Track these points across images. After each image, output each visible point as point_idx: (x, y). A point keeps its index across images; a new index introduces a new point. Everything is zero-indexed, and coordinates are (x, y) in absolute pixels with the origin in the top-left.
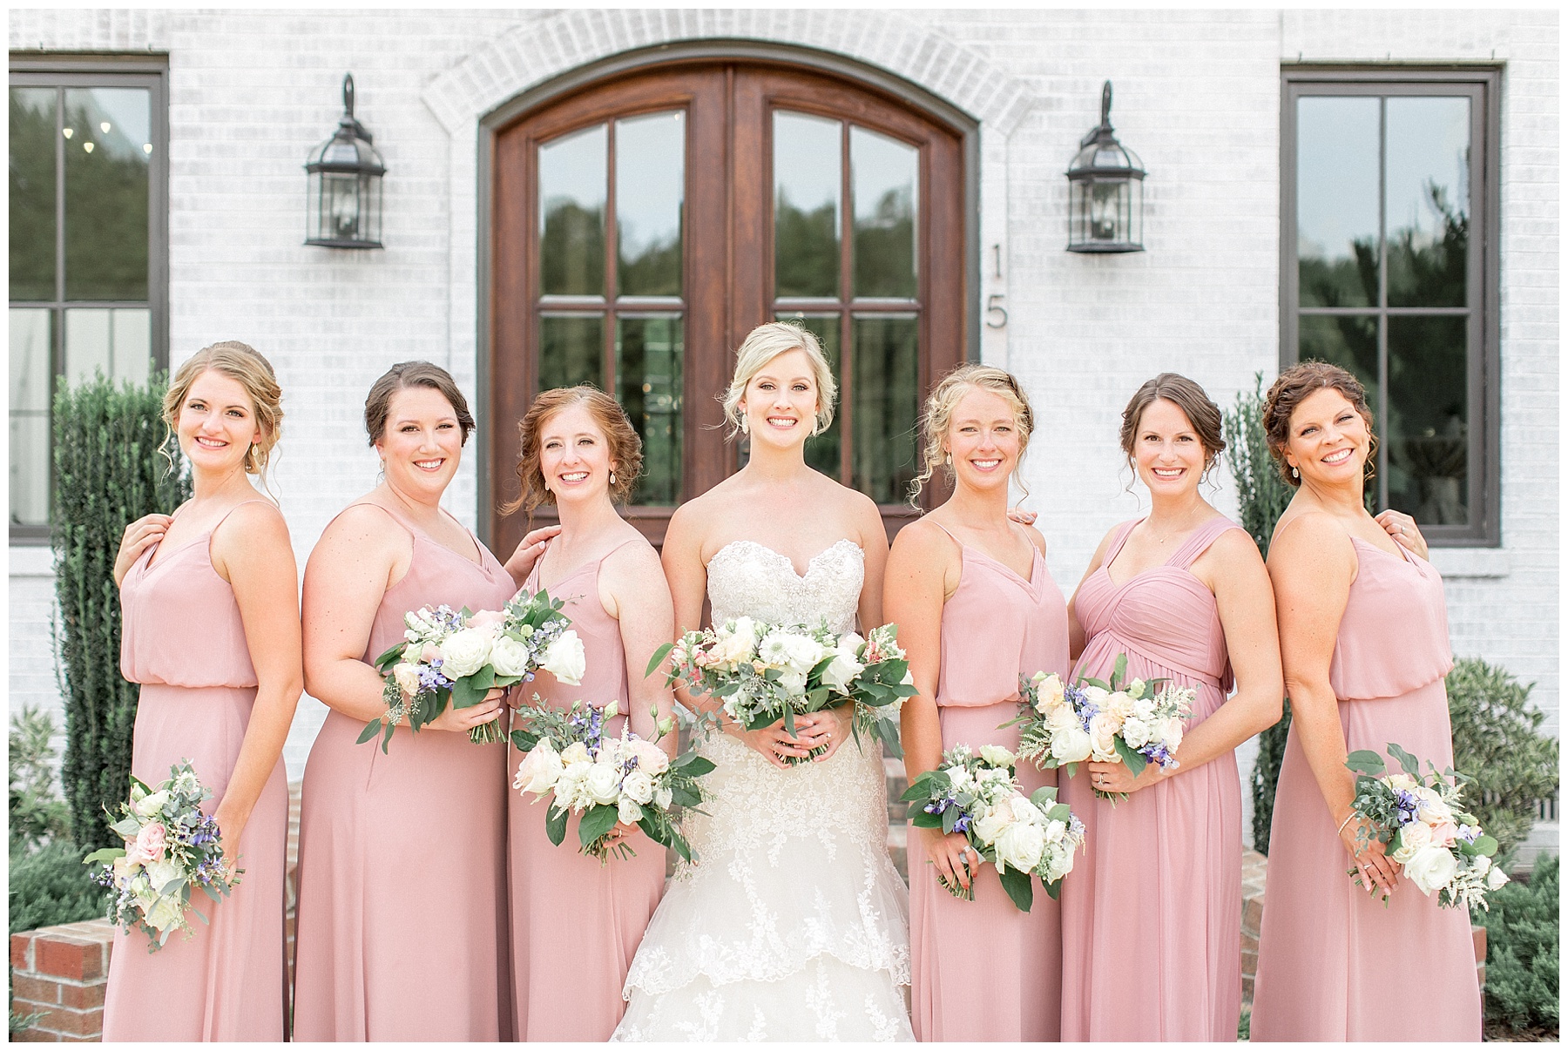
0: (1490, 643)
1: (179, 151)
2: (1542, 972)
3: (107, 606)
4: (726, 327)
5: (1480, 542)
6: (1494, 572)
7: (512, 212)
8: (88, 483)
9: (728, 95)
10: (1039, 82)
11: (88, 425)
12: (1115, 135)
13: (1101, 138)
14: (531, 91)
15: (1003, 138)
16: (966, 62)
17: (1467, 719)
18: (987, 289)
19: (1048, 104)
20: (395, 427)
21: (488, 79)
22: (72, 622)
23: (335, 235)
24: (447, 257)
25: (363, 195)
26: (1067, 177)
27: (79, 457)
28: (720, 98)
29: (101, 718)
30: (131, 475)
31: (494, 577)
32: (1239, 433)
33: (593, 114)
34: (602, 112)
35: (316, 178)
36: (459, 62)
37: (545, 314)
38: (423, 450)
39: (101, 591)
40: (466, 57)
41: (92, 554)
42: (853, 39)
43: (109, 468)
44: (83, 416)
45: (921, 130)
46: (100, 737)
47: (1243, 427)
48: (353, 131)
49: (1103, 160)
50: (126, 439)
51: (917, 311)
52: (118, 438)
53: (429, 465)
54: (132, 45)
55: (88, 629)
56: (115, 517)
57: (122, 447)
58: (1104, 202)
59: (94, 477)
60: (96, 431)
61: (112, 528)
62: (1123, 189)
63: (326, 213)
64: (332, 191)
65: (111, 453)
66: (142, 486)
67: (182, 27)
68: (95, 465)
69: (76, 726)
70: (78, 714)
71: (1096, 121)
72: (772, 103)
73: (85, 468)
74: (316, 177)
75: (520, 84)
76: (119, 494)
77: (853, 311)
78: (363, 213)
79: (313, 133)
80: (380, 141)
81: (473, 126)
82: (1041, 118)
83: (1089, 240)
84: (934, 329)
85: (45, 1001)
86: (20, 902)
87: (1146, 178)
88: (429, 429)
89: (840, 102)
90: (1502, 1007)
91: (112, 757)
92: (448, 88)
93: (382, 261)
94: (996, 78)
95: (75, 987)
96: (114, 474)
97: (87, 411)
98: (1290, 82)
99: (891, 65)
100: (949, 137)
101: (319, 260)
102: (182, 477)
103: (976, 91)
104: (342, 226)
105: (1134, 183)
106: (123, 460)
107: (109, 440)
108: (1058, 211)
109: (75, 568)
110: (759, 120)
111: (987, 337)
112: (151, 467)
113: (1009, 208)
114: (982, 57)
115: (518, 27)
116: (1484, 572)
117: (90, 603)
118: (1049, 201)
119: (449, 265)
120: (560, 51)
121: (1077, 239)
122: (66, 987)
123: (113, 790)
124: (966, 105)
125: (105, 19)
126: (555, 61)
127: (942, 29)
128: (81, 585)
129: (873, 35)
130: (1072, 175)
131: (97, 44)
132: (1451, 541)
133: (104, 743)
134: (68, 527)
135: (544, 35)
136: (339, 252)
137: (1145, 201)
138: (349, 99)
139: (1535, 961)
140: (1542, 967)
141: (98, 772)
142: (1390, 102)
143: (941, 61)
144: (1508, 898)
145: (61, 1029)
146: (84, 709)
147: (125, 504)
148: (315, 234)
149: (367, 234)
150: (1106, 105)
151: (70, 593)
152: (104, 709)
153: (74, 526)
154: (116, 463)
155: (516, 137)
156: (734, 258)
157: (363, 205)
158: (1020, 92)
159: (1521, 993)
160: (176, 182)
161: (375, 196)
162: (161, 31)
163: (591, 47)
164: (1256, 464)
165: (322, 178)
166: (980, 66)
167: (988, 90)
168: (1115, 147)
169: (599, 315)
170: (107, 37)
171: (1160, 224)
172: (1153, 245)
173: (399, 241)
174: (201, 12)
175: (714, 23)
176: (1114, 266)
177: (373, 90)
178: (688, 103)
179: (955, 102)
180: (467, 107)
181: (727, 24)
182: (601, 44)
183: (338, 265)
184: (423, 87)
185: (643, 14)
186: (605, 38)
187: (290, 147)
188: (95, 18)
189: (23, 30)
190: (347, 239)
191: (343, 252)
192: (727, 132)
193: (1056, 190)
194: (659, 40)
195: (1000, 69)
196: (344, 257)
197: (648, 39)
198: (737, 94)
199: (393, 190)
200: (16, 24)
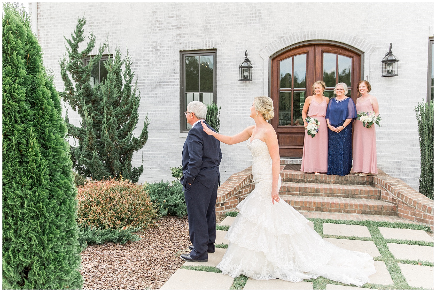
1: (218, 66)
7: (275, 74)
10: (377, 44)
12: (393, 53)
13: (389, 54)
14: (278, 52)
15: (369, 55)
16: (362, 41)
19: (378, 48)
21: (271, 50)
23: (244, 79)
24: (263, 82)
25: (249, 72)
28: (313, 51)
32: (418, 110)
33: (290, 55)
36: (265, 47)
37: (280, 92)
40: (267, 46)
42: (339, 38)
45: (352, 55)
47: (419, 109)
48: (247, 60)
49: (390, 58)
51: (351, 89)
54: (210, 48)
58: (390, 66)
62: (394, 64)
63: (242, 75)
64: (244, 71)
67: (219, 44)
71: (388, 51)
72: (323, 51)
74: (241, 69)
75: (276, 51)
78: (249, 75)
79: (240, 61)
80: (252, 62)
81: (268, 59)
82: (377, 51)
83: (386, 74)
87: (399, 61)
89: (336, 50)
92: (264, 52)
93: (252, 83)
94: (368, 44)
98: (431, 41)
99: (346, 43)
100: (358, 56)
101: (241, 83)
103: (363, 46)
104: (245, 77)
105: (396, 63)
108: (380, 69)
110: (321, 55)
113: (370, 69)
114: (365, 40)
115: (276, 40)
118: (378, 67)
120: (284, 44)
121: (384, 74)
124: (361, 49)
126: (283, 46)
127: (357, 35)
129: (343, 37)
130: (383, 62)
131: (205, 48)
135: (281, 41)
137: (399, 66)
138: (246, 55)
143: (356, 41)
148: (240, 79)
149: (249, 78)
150: (391, 47)
155: (276, 60)
158: (372, 46)
160: (218, 71)
161: (251, 72)
162: (215, 45)
163: (289, 43)
164: (422, 117)
166: (364, 42)
167: (366, 46)
168: (392, 56)
169: (291, 91)
170: (207, 47)
171: (402, 70)
172: (400, 74)
173: (255, 79)
174: (222, 41)
175: (312, 37)
176: (392, 79)
177: (251, 53)
178: (307, 52)
179: (359, 49)
180: (267, 55)
181: (315, 37)
182: (291, 42)
183: (245, 84)
184: (259, 52)
185: (299, 36)
186: (292, 41)
187: (236, 64)
188: (205, 44)
189: (193, 47)
190: (246, 79)
191: (245, 82)
192: (314, 57)
193: (380, 65)
194: (302, 41)
195: (369, 42)
196: (245, 83)
197: (300, 41)
198: (316, 50)
199: (254, 71)
200: (192, 46)
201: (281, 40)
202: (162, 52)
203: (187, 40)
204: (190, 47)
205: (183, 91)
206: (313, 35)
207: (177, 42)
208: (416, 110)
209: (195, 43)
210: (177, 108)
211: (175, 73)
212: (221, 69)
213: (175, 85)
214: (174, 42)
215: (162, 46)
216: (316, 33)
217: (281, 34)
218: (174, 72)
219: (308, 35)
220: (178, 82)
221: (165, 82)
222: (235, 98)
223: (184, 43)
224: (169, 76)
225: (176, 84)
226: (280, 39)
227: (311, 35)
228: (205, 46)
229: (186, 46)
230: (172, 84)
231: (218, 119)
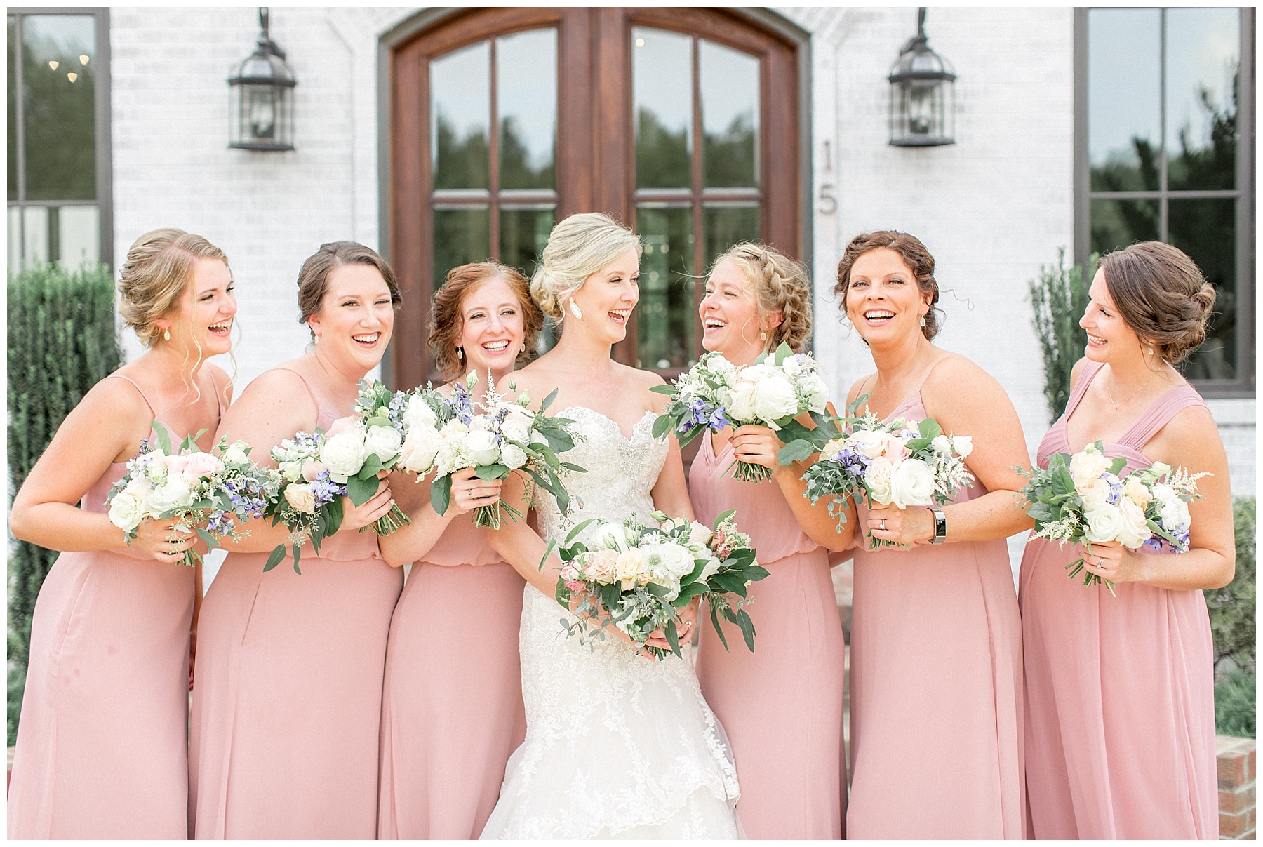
1: (119, 69)
5: (1248, 393)
7: (409, 119)
8: (29, 357)
9: (594, 14)
11: (28, 305)
12: (930, 44)
13: (918, 46)
15: (832, 48)
18: (819, 179)
20: (335, 303)
22: (18, 479)
23: (254, 140)
24: (351, 159)
25: (278, 105)
26: (889, 81)
27: (21, 333)
30: (66, 349)
32: (1043, 301)
33: (476, 33)
34: (485, 30)
35: (236, 90)
37: (438, 207)
38: (363, 324)
41: (34, 419)
44: (23, 298)
45: (761, 43)
47: (1047, 296)
48: (268, 49)
49: (920, 65)
50: (62, 316)
51: (759, 200)
52: (54, 316)
53: (368, 339)
56: (52, 386)
57: (58, 325)
58: (920, 101)
59: (34, 351)
60: (35, 311)
62: (937, 91)
63: (246, 121)
64: (252, 101)
65: (49, 329)
66: (76, 359)
68: (34, 341)
69: (23, 569)
70: (23, 559)
71: (912, 32)
72: (631, 21)
73: (26, 344)
76: (56, 366)
77: (703, 200)
78: (278, 121)
79: (234, 51)
80: (294, 58)
81: (373, 44)
82: (865, 30)
83: (907, 135)
84: (774, 215)
87: (955, 81)
88: (369, 305)
89: (690, 19)
92: (350, 11)
93: (295, 162)
96: (51, 348)
97: (27, 292)
100: (785, 49)
101: (242, 161)
104: (259, 131)
105: (946, 85)
106: (59, 336)
107: (46, 318)
108: (881, 112)
109: (18, 431)
110: (620, 35)
111: (819, 221)
112: (84, 342)
113: (838, 109)
116: (1253, 421)
118: (872, 102)
119: (353, 164)
121: (897, 135)
124: (799, 20)
128: (25, 446)
130: (893, 79)
134: (12, 395)
137: (957, 101)
138: (264, 23)
142: (1169, 12)
147: (61, 374)
148: (236, 138)
149: (282, 138)
150: (921, 18)
151: (15, 454)
152: (46, 555)
153: (18, 395)
154: (53, 338)
155: (411, 55)
156: (600, 156)
157: (278, 114)
160: (117, 95)
161: (288, 105)
164: (1058, 329)
165: (242, 92)
168: (928, 53)
169: (484, 206)
171: (970, 122)
172: (963, 138)
173: (308, 144)
176: (931, 157)
177: (285, 17)
178: (558, 22)
179: (790, 17)
180: (367, 27)
183: (258, 167)
184: (330, 10)
187: (214, 63)
190: (263, 144)
191: (262, 154)
192: (592, 47)
193: (879, 93)
196: (262, 159)
198: (600, 15)
199: (304, 102)
208: (1035, 300)
212: (134, 84)
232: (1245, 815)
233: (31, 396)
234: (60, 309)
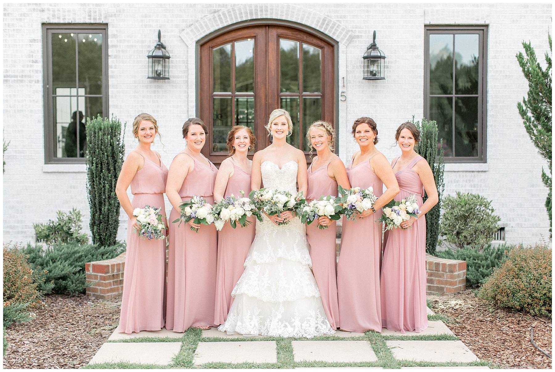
0: (483, 190)
1: (111, 52)
2: (481, 272)
3: (102, 180)
4: (266, 101)
5: (481, 161)
6: (484, 170)
8: (96, 147)
9: (267, 34)
10: (355, 30)
11: (96, 131)
12: (377, 46)
13: (373, 47)
14: (210, 34)
15: (345, 47)
16: (335, 25)
17: (473, 210)
18: (341, 90)
19: (358, 37)
20: (190, 134)
21: (199, 31)
22: (92, 184)
23: (156, 76)
24: (187, 81)
25: (164, 65)
26: (363, 58)
28: (264, 34)
29: (100, 210)
30: (108, 144)
31: (214, 170)
33: (228, 40)
34: (230, 39)
36: (190, 26)
37: (214, 97)
38: (197, 140)
39: (100, 176)
40: (192, 24)
41: (97, 165)
42: (302, 19)
43: (102, 142)
45: (322, 44)
46: (100, 215)
48: (161, 46)
49: (374, 53)
50: (106, 135)
51: (321, 96)
52: (104, 135)
53: (198, 143)
54: (98, 22)
55: (97, 186)
56: (103, 156)
57: (105, 137)
58: (374, 65)
59: (98, 145)
60: (98, 133)
61: (103, 159)
62: (379, 62)
63: (153, 69)
64: (155, 63)
65: (103, 138)
66: (110, 147)
67: (112, 16)
68: (98, 142)
69: (93, 212)
70: (94, 209)
71: (371, 42)
72: (279, 36)
73: (95, 142)
74: (151, 59)
75: (208, 32)
76: (104, 149)
77: (302, 96)
78: (164, 69)
79: (149, 46)
80: (168, 49)
81: (194, 44)
82: (356, 41)
84: (326, 101)
85: (95, 279)
86: (83, 257)
87: (386, 58)
88: (198, 135)
89: (299, 36)
90: (470, 282)
91: (103, 220)
92: (187, 33)
93: (169, 83)
94: (343, 29)
95: (103, 276)
96: (103, 144)
98: (427, 30)
99: (313, 26)
100: (330, 46)
101: (151, 82)
102: (121, 145)
103: (337, 33)
104: (158, 73)
105: (382, 60)
106: (106, 140)
107: (102, 135)
108: (361, 68)
109: (93, 169)
110: (276, 42)
111: (341, 103)
112: (113, 142)
113: (347, 67)
114: (339, 23)
115: (207, 15)
116: (481, 170)
117: (97, 179)
118: (358, 65)
119: (188, 84)
120: (219, 23)
121: (366, 76)
122: (100, 276)
123: (103, 229)
124: (335, 37)
125: (90, 14)
126: (217, 25)
127: (328, 16)
128: (95, 174)
129: (308, 17)
130: (365, 58)
131: (88, 21)
132: (473, 161)
133: (101, 216)
134: (91, 158)
135: (214, 18)
136: (156, 80)
137: (385, 65)
138: (159, 37)
139: (479, 270)
140: (481, 271)
141: (100, 224)
142: (456, 35)
143: (327, 25)
144: (475, 255)
145: (99, 287)
146: (96, 207)
147: (106, 152)
148: (150, 75)
149: (165, 75)
150: (374, 38)
151: (92, 176)
152: (101, 207)
153: (92, 158)
154: (104, 141)
155: (206, 47)
156: (268, 82)
157: (164, 67)
158: (350, 34)
159: (475, 278)
160: (110, 60)
161: (167, 64)
162: (106, 17)
163: (228, 21)
165: (152, 60)
166: (338, 26)
167: (341, 33)
168: (376, 50)
169: (231, 97)
170: (91, 19)
171: (390, 71)
172: (388, 77)
173: (174, 77)
174: (117, 12)
175: (263, 14)
176: (377, 83)
177: (166, 34)
178: (255, 36)
179: (331, 36)
180: (192, 39)
181: (266, 15)
182: (230, 21)
183: (156, 84)
184: (180, 33)
185: (243, 12)
186: (232, 19)
187: (142, 50)
188: (87, 14)
189: (67, 17)
190: (158, 77)
191: (158, 80)
192: (266, 45)
193: (360, 62)
194: (247, 19)
195: (344, 27)
196: (158, 82)
197: (244, 19)
198: (269, 34)
199: (172, 63)
200: (65, 16)
201: (214, 15)
202: (8, 24)
203: (55, 6)
204: (62, 18)
205: (48, 92)
206: (264, 11)
207: (36, 8)
209: (69, 11)
210: (39, 121)
211: (33, 62)
212: (116, 57)
213: (34, 82)
214: (32, 7)
215: (8, 14)
216: (269, 9)
217: (215, 7)
218: (31, 59)
219: (256, 10)
220: (39, 76)
221: (16, 76)
222: (140, 106)
223: (49, 10)
224: (23, 66)
225: (37, 79)
226: (212, 14)
227: (261, 11)
228: (87, 17)
229: (54, 16)
230: (29, 79)
231: (122, 142)
232: (457, 281)
233: (96, 159)
234: (106, 132)
